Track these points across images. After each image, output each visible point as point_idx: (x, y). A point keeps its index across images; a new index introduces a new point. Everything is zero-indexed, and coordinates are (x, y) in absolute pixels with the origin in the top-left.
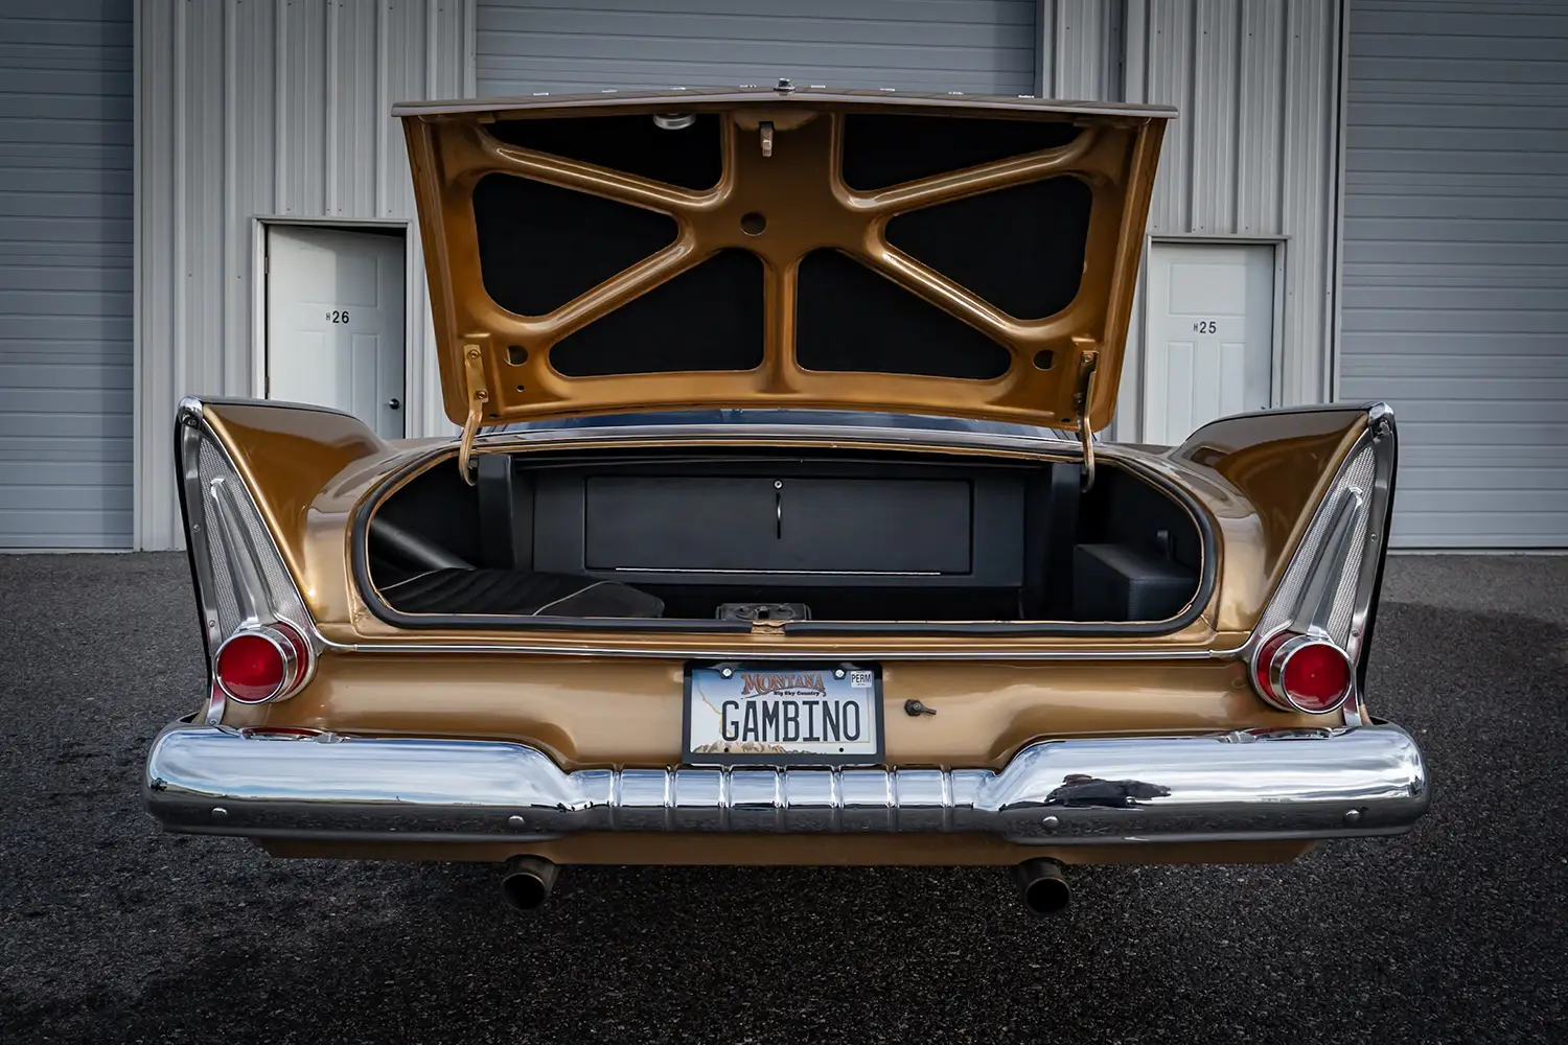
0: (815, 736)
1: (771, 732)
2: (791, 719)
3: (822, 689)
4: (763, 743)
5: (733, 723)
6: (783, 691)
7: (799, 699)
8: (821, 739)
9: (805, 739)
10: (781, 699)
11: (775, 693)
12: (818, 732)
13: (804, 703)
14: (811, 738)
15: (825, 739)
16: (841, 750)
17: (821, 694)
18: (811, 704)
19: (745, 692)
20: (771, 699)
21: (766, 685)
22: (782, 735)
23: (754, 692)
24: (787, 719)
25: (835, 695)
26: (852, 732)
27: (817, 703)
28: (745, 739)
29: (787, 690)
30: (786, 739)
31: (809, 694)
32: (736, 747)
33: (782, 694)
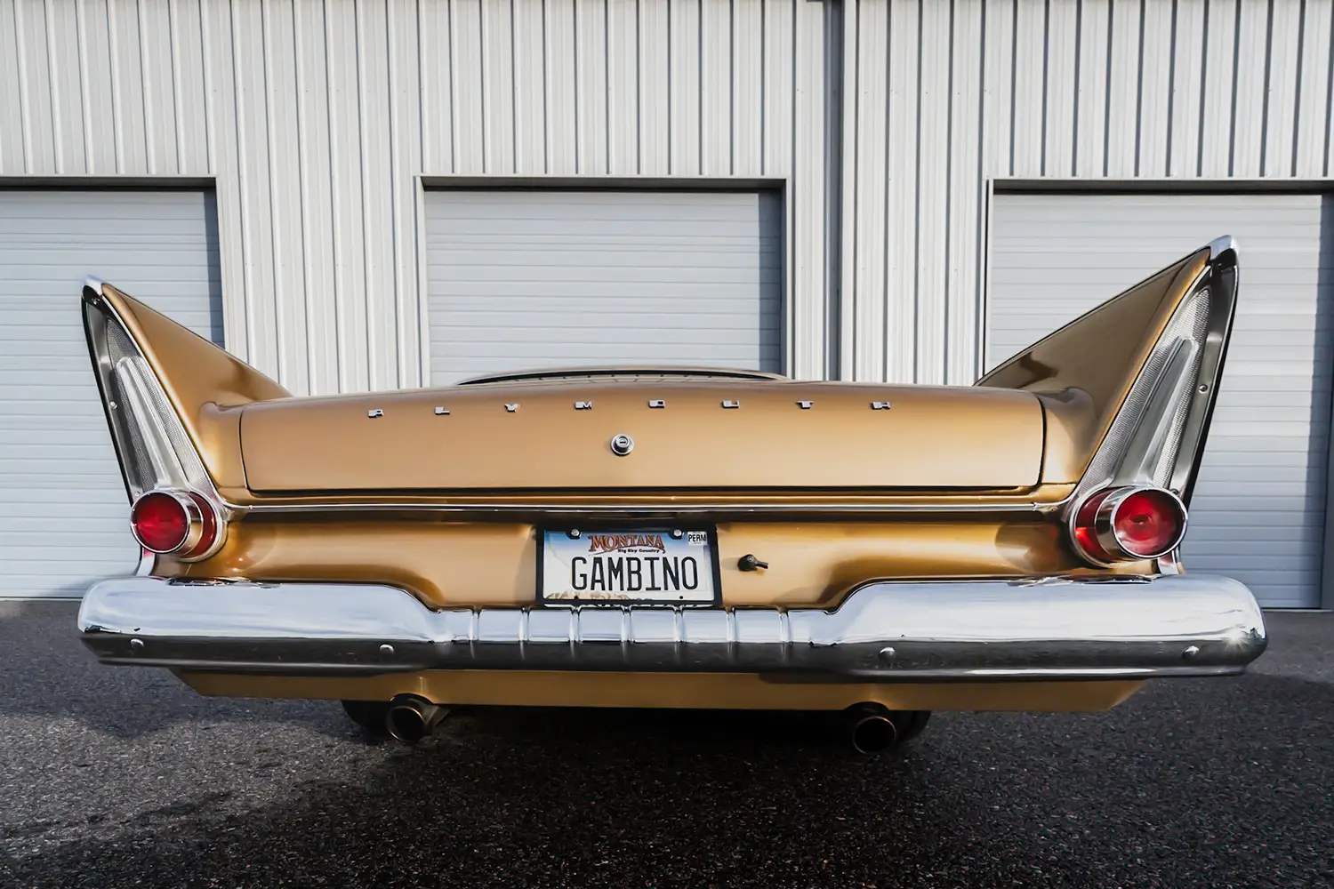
0: (656, 586)
1: (616, 582)
2: (634, 572)
3: (662, 547)
4: (610, 592)
5: (581, 575)
6: (626, 549)
7: (641, 556)
8: (663, 589)
9: (647, 589)
10: (624, 556)
11: (619, 551)
12: (659, 582)
13: (646, 559)
14: (653, 588)
15: (666, 589)
16: (681, 597)
17: (661, 551)
18: (652, 560)
19: (592, 549)
20: (615, 556)
21: (611, 545)
22: (626, 585)
23: (600, 549)
24: (630, 573)
25: (674, 550)
26: (690, 583)
27: (658, 559)
28: (593, 588)
29: (630, 548)
30: (630, 589)
31: (650, 551)
32: (585, 594)
33: (625, 551)
